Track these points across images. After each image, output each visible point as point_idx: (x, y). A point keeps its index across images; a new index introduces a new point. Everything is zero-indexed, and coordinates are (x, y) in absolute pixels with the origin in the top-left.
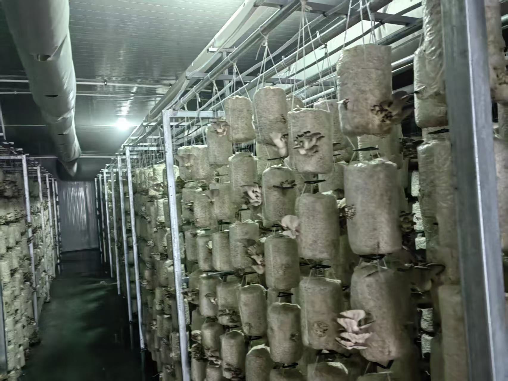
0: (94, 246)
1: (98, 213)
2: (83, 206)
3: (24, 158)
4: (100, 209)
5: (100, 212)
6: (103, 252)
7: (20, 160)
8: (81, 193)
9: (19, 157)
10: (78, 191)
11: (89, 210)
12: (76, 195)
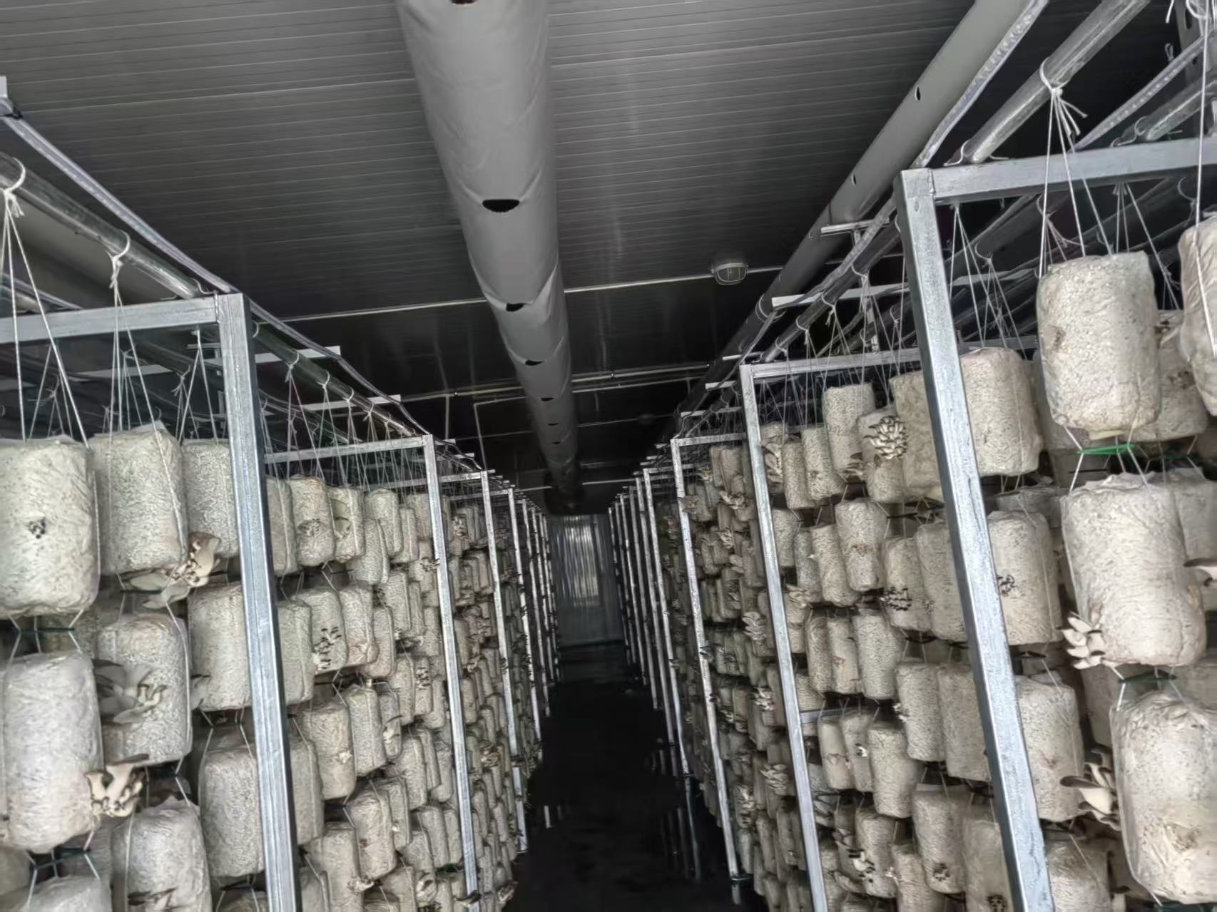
0: (613, 636)
1: (617, 573)
2: (590, 559)
3: (510, 493)
4: (619, 565)
5: (621, 571)
6: (630, 648)
7: (507, 496)
8: (587, 536)
9: (505, 492)
10: (581, 534)
11: (602, 567)
12: (578, 540)
